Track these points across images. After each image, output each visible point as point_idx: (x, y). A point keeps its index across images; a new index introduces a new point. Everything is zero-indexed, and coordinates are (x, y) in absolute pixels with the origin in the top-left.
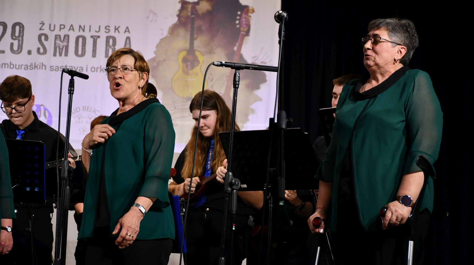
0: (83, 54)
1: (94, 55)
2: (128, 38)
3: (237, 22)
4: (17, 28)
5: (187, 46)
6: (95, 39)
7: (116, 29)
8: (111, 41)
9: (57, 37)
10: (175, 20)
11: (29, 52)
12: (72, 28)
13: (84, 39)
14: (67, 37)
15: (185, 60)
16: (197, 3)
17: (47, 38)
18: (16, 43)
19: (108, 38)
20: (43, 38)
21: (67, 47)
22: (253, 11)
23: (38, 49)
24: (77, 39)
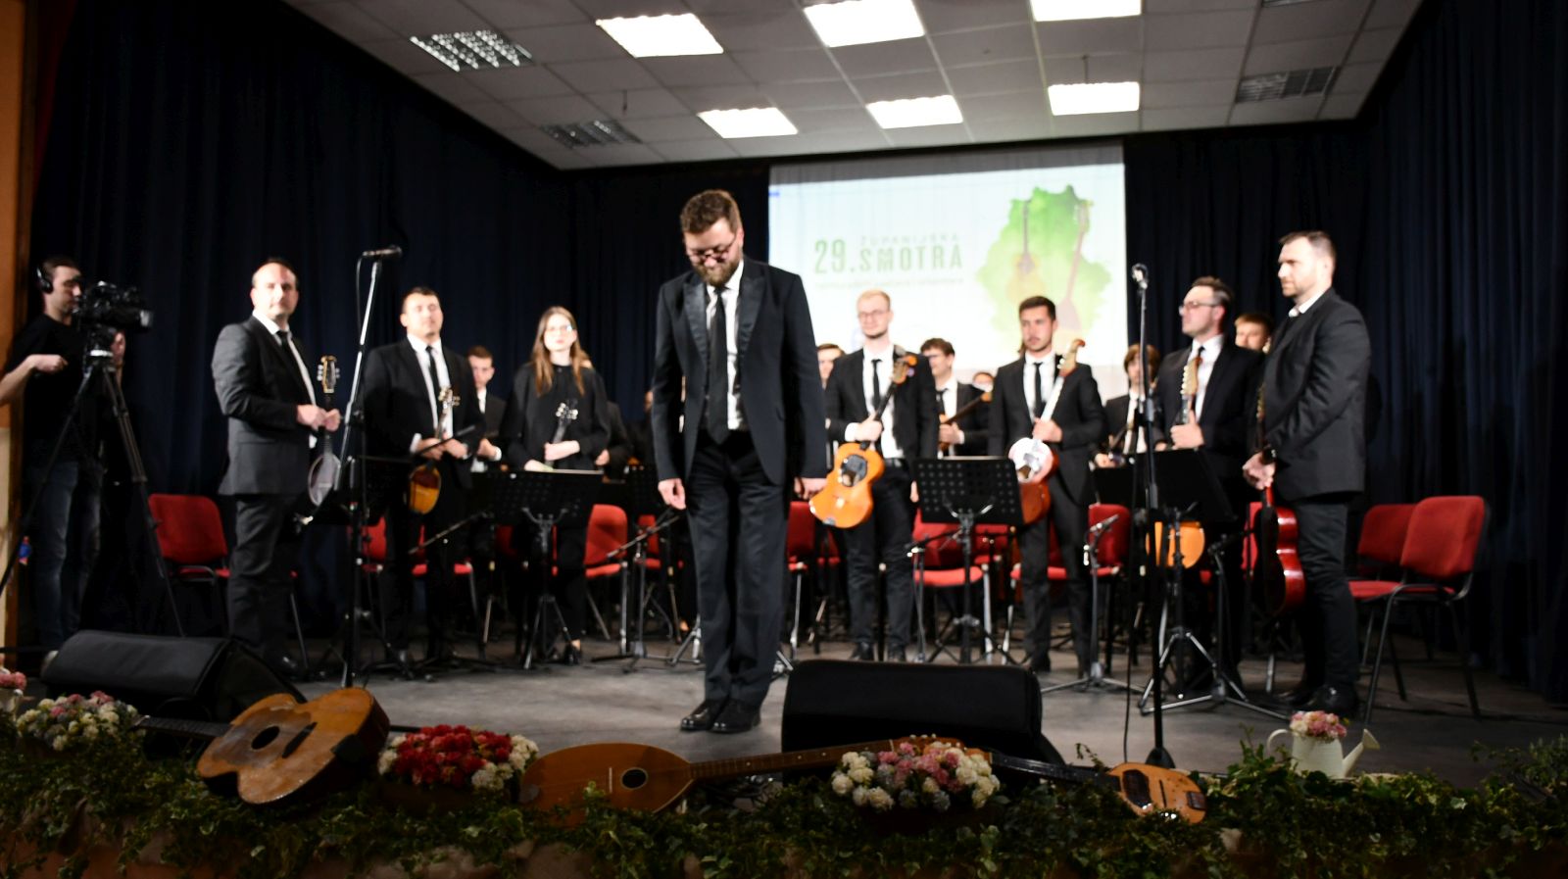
0: (909, 266)
1: (921, 265)
2: (956, 247)
3: (1075, 218)
4: (838, 246)
5: (1021, 249)
6: (921, 250)
7: (943, 238)
8: (938, 252)
9: (881, 251)
10: (1006, 222)
11: (852, 270)
12: (895, 240)
13: (909, 251)
14: (890, 250)
15: (1020, 265)
16: (1029, 201)
17: (869, 253)
18: (838, 262)
19: (935, 248)
20: (865, 254)
21: (891, 263)
22: (1092, 204)
23: (862, 267)
24: (902, 252)
